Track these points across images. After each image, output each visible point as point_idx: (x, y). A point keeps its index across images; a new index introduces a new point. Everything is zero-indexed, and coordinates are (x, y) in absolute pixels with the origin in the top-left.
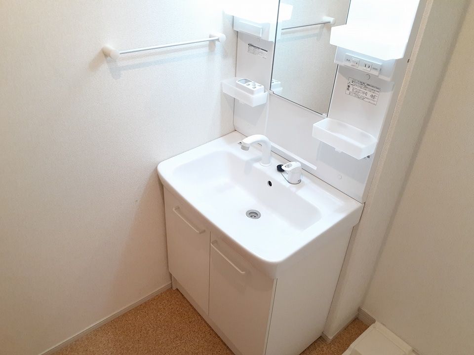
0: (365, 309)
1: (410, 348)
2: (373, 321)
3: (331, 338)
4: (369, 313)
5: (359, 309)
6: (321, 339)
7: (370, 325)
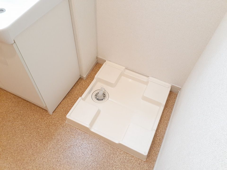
0: (100, 57)
1: (124, 68)
2: (105, 61)
3: (85, 76)
4: (102, 58)
5: (97, 58)
6: (81, 79)
7: (103, 64)
